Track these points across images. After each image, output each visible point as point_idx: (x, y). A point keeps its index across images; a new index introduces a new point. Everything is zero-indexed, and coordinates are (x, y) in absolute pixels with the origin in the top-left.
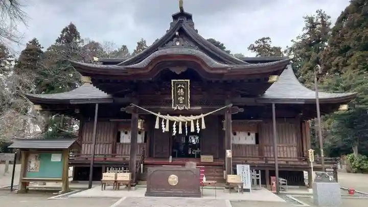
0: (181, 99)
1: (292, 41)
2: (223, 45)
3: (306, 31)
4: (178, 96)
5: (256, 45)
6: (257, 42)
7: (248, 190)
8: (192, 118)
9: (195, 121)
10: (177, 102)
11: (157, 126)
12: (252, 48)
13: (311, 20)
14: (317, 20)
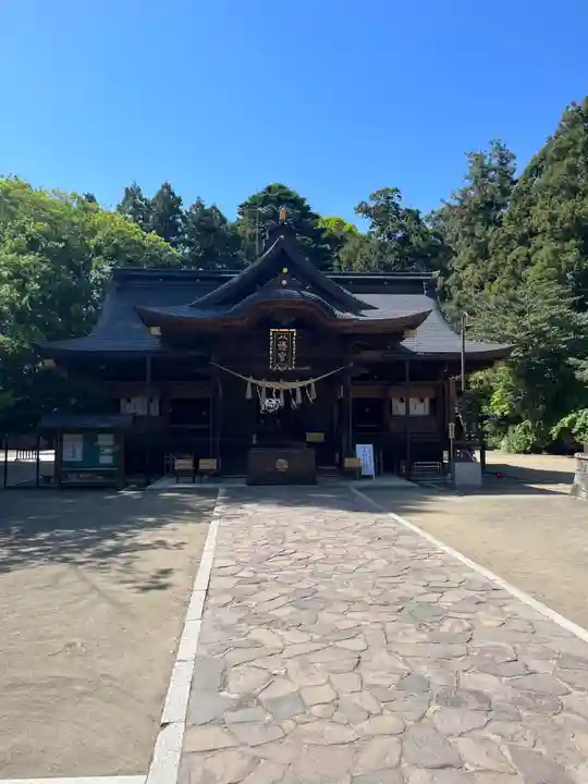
0: (282, 356)
1: (443, 201)
2: (303, 200)
3: (469, 183)
4: (277, 350)
5: (372, 204)
6: (373, 197)
7: (368, 477)
8: (297, 385)
9: (302, 389)
10: (278, 360)
11: (249, 395)
12: (364, 210)
13: (479, 159)
14: (491, 160)
